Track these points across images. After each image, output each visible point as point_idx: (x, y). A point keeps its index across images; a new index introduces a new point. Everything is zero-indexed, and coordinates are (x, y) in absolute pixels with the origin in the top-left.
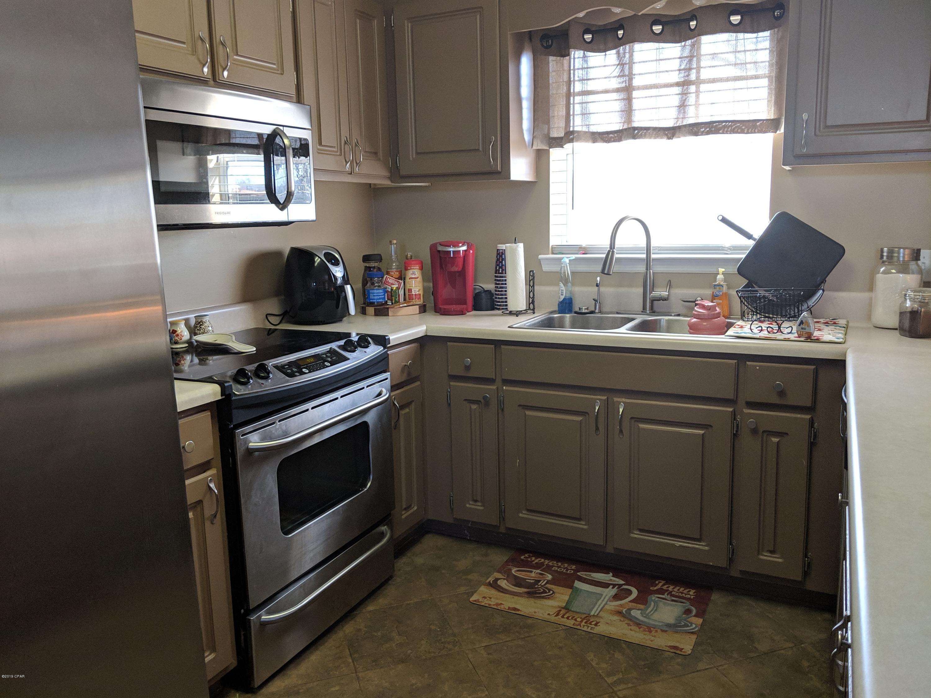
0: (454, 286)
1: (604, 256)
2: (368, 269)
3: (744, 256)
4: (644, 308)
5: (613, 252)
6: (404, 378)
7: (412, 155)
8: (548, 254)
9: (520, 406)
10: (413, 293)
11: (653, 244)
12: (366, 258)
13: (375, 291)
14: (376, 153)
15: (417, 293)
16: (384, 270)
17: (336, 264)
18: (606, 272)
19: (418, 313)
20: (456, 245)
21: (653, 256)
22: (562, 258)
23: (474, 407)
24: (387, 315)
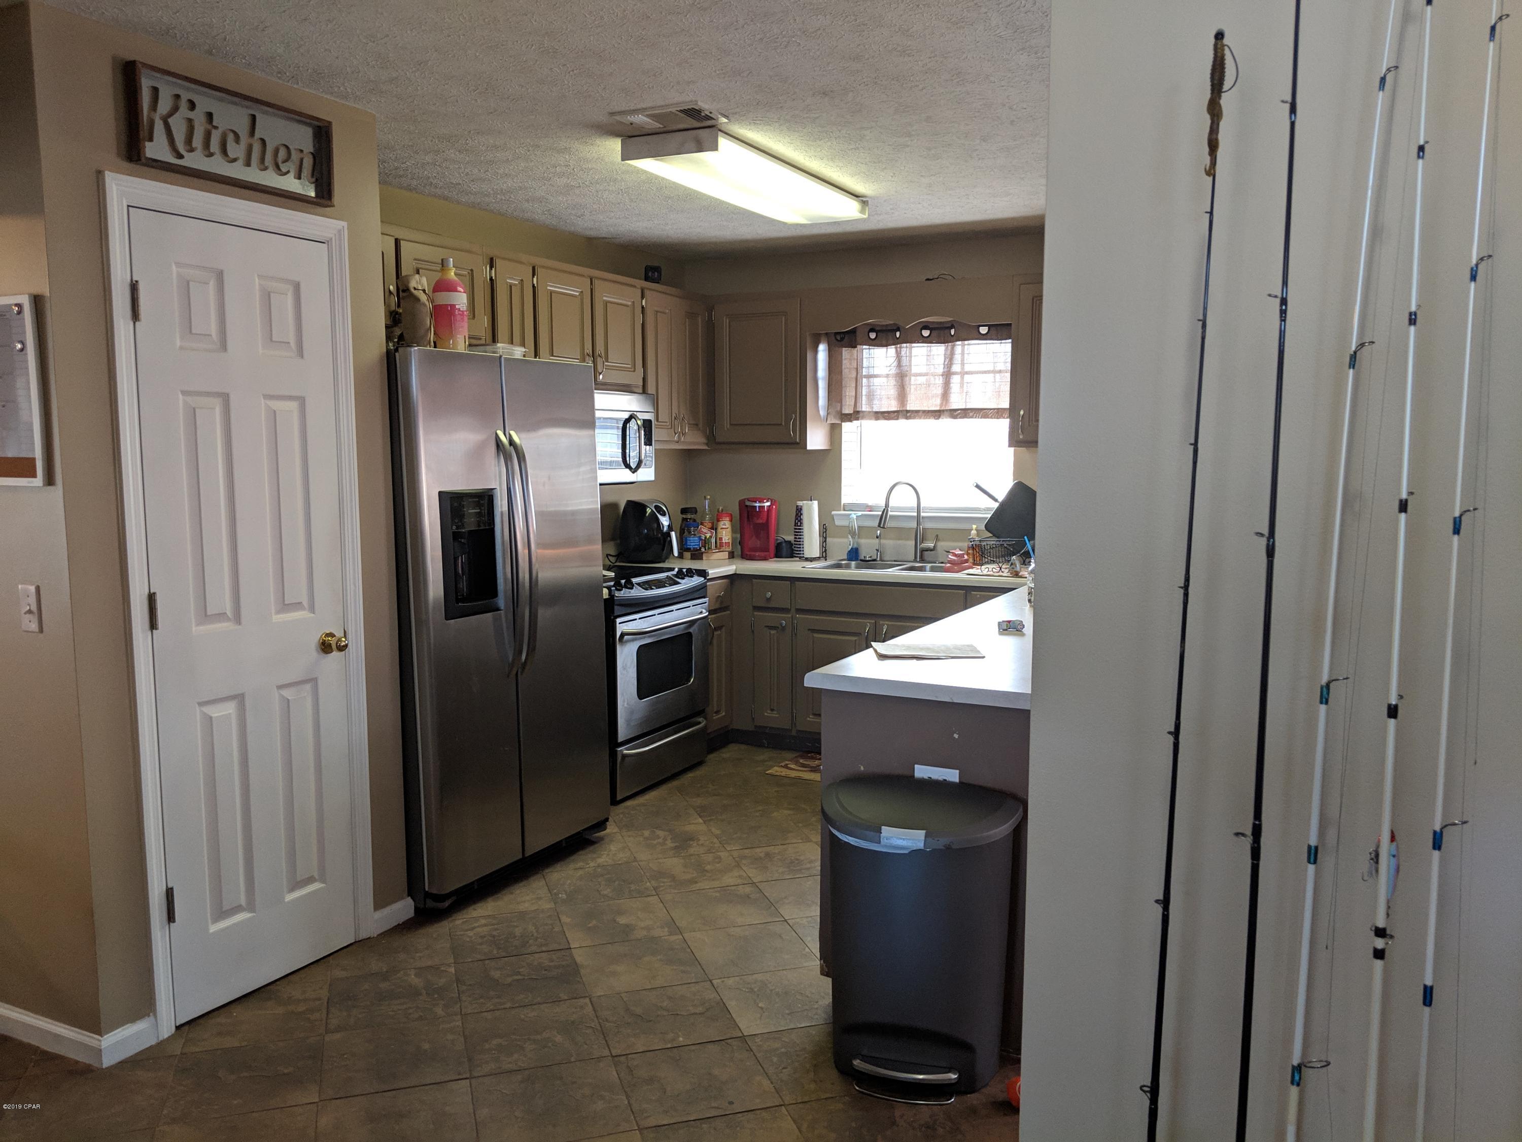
0: (758, 537)
1: (880, 513)
2: (684, 520)
3: (989, 516)
4: (916, 557)
5: (887, 510)
6: (717, 606)
7: (727, 425)
8: (840, 510)
9: (809, 630)
10: (723, 541)
11: (922, 505)
12: (684, 511)
13: (691, 539)
14: (697, 425)
15: (727, 541)
16: (698, 521)
17: (664, 514)
18: (882, 526)
19: (727, 557)
20: (761, 501)
21: (922, 514)
22: (851, 514)
23: (773, 632)
24: (702, 559)
